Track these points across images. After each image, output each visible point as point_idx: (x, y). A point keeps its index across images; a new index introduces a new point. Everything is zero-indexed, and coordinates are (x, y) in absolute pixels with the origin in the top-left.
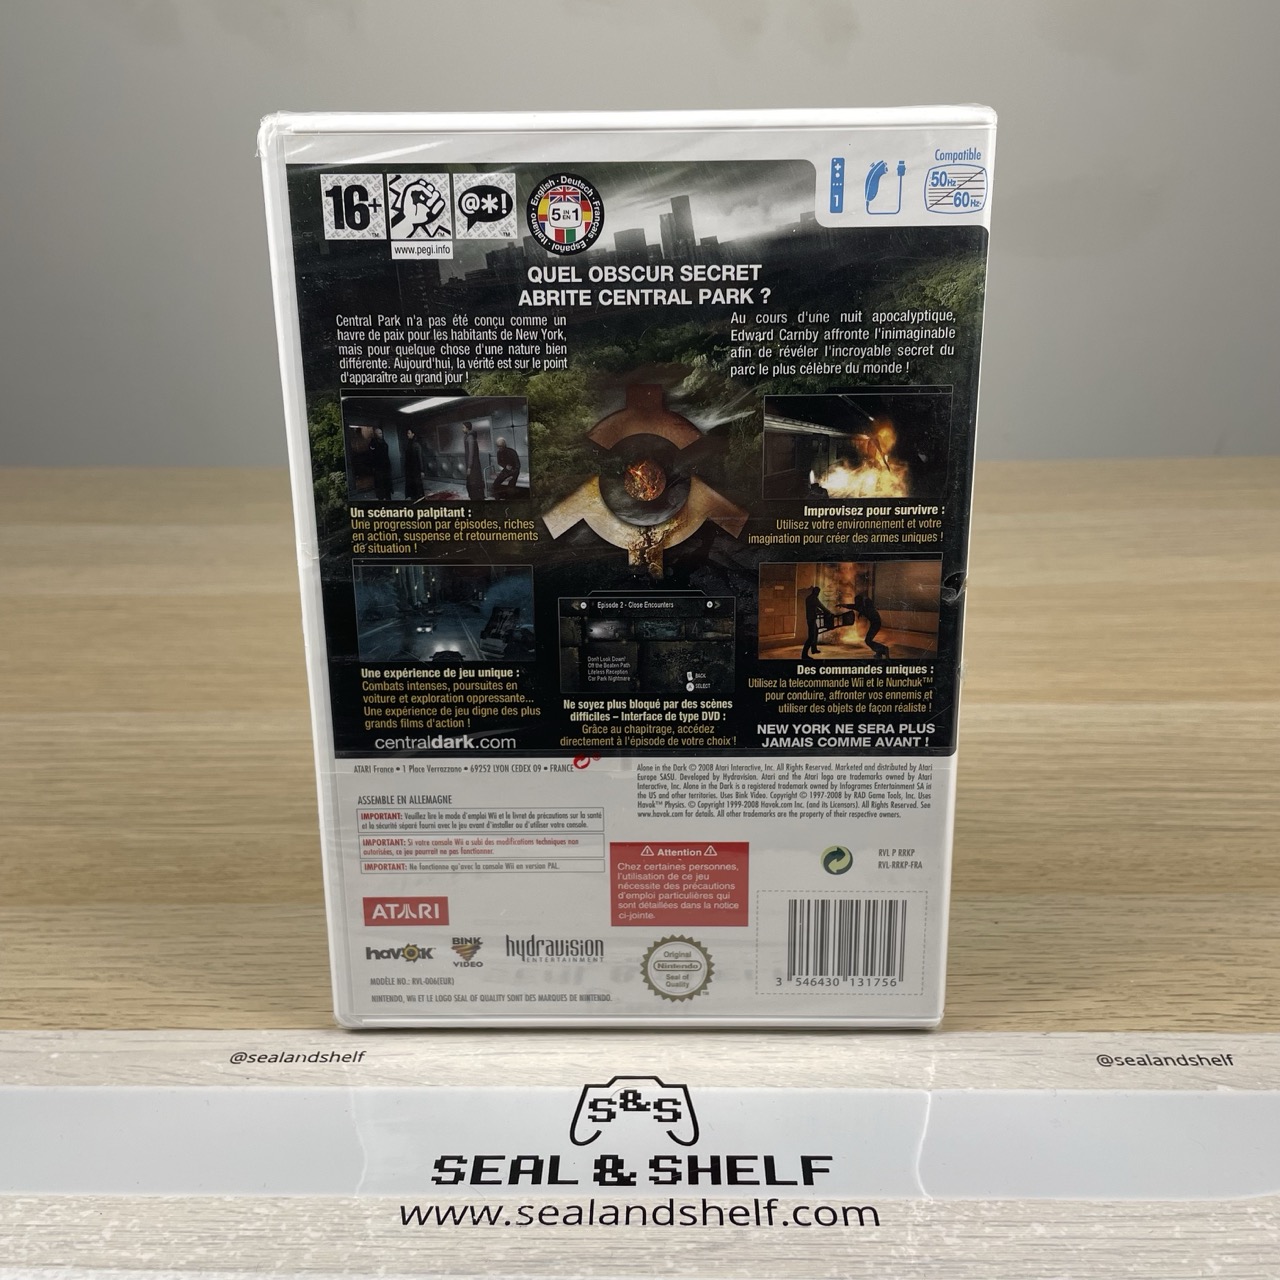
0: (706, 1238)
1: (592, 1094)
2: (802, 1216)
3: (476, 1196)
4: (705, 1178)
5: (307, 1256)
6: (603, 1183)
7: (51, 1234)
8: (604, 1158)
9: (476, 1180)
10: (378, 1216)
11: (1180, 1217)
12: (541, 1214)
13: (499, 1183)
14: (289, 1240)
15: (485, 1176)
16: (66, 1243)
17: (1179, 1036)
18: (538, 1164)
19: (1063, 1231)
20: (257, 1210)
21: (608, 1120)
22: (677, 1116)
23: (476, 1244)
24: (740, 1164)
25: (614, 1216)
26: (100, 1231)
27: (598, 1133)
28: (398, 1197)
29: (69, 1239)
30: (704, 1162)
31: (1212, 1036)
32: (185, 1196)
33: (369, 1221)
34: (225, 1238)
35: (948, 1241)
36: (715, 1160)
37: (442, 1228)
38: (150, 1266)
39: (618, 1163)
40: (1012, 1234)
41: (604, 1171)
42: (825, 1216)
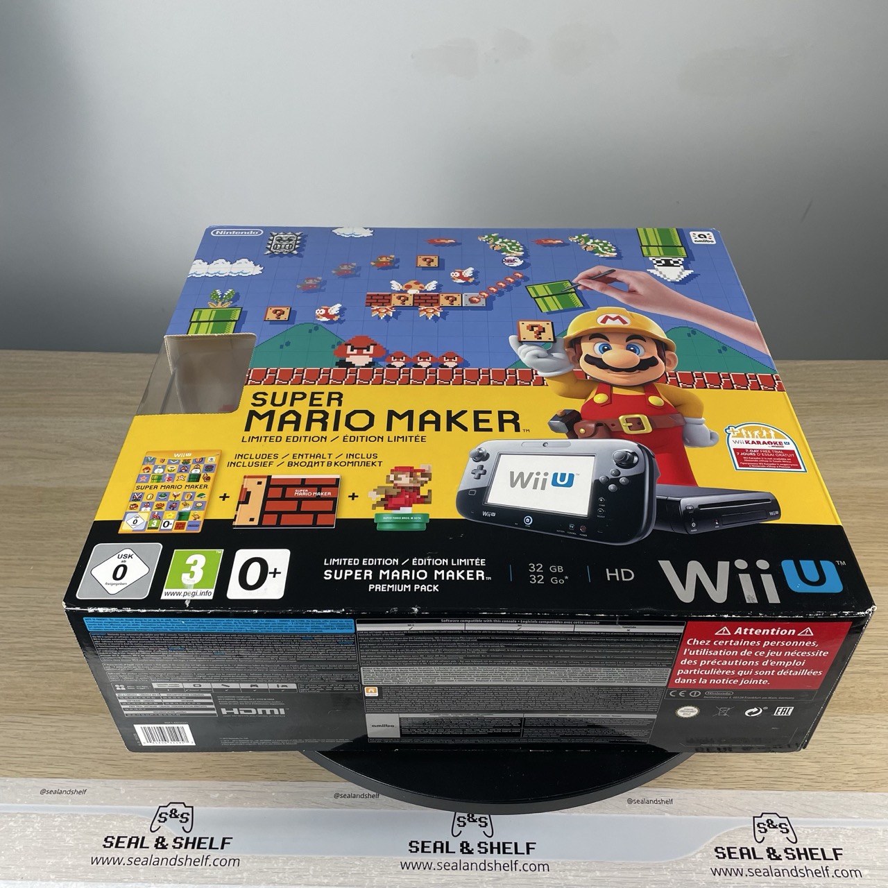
0: (496, 876)
1: (459, 815)
2: (527, 867)
3: (424, 858)
4: (495, 851)
5: (374, 881)
6: (463, 853)
7: (293, 872)
8: (463, 842)
9: (423, 851)
10: (395, 866)
11: (642, 869)
12: (445, 866)
13: (430, 852)
14: (368, 875)
15: (426, 850)
16: (300, 876)
17: (657, 789)
18: (442, 844)
19: (605, 874)
20: (356, 863)
21: (463, 826)
22: (486, 824)
23: (425, 877)
24: (507, 845)
25: (467, 867)
26: (308, 872)
27: (461, 832)
28: (399, 858)
29: (300, 874)
30: (495, 845)
31: (669, 790)
32: (332, 856)
33: (391, 868)
34: (348, 874)
35: (570, 878)
36: (499, 844)
37: (414, 871)
38: (327, 885)
39: (468, 845)
40: (590, 875)
41: (463, 848)
42: (533, 867)
